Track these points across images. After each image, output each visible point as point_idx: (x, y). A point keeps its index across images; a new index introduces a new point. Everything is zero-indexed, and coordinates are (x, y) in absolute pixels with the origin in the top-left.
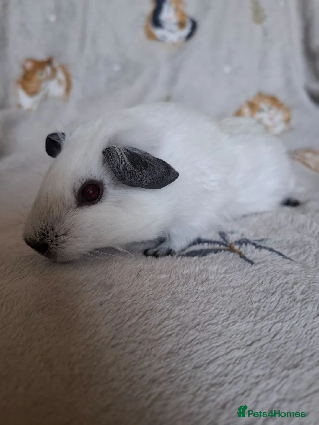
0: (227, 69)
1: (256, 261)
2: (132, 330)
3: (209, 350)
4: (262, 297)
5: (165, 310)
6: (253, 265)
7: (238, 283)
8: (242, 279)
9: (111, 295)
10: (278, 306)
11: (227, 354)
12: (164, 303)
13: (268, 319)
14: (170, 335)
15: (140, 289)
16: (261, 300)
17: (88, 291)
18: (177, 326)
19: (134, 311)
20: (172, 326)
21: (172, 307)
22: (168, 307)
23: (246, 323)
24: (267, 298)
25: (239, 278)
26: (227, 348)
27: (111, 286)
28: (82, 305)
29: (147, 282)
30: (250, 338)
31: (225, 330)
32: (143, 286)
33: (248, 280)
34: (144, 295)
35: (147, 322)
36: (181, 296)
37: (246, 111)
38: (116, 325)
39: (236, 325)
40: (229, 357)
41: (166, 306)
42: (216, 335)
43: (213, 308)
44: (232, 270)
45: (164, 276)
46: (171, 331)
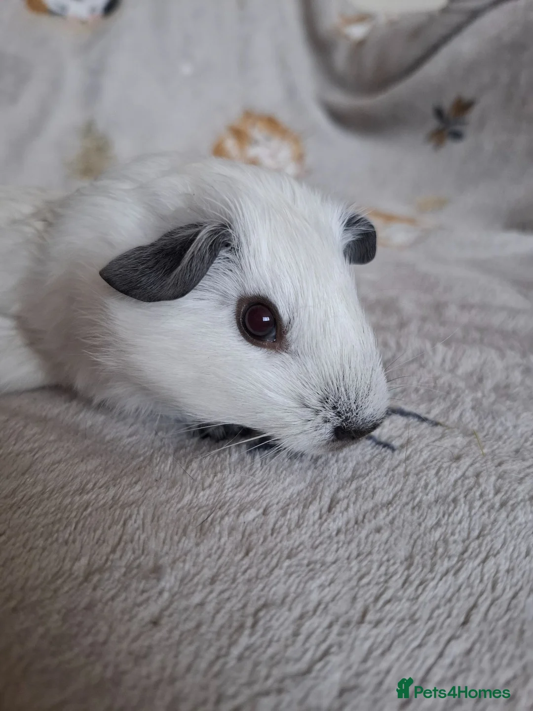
0: (186, 69)
1: (396, 443)
2: (248, 665)
3: (409, 658)
4: (441, 515)
5: (292, 595)
6: (396, 452)
7: (389, 495)
8: (390, 484)
9: (166, 595)
10: (472, 525)
11: (441, 655)
12: (283, 580)
13: (470, 558)
14: (326, 653)
15: (221, 561)
16: (439, 520)
17: (113, 598)
18: (330, 626)
19: (231, 617)
20: (320, 630)
21: (302, 585)
22: (293, 589)
23: (441, 579)
24: (450, 515)
25: (384, 484)
26: (437, 642)
27: (157, 571)
28: (113, 638)
29: (226, 538)
30: (461, 607)
31: (415, 607)
32: (223, 551)
33: (402, 482)
34: (236, 574)
35: (269, 636)
36: (308, 555)
37: (231, 144)
38: (212, 664)
39: (428, 589)
40: (446, 661)
41: (290, 587)
42: (407, 622)
43: (375, 566)
44: (366, 469)
45: (251, 515)
46: (324, 641)
